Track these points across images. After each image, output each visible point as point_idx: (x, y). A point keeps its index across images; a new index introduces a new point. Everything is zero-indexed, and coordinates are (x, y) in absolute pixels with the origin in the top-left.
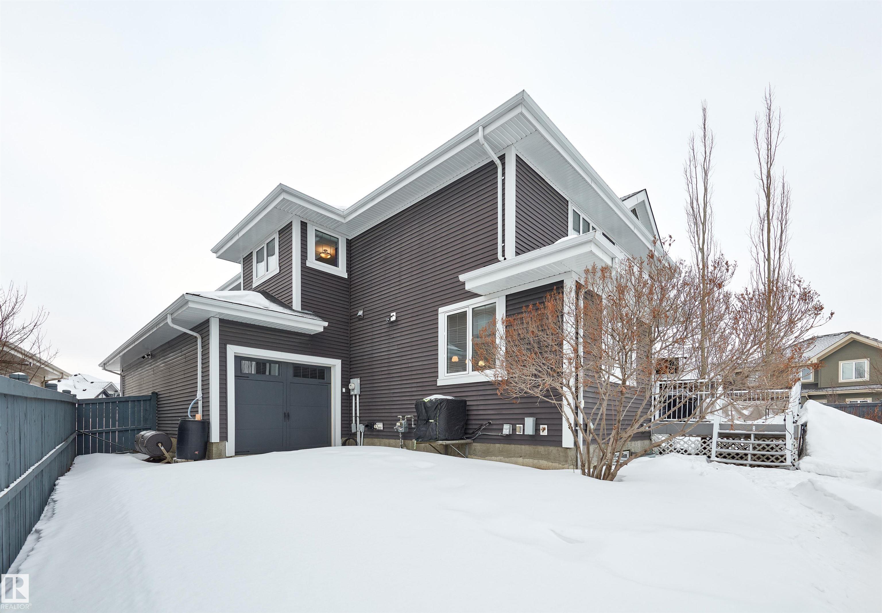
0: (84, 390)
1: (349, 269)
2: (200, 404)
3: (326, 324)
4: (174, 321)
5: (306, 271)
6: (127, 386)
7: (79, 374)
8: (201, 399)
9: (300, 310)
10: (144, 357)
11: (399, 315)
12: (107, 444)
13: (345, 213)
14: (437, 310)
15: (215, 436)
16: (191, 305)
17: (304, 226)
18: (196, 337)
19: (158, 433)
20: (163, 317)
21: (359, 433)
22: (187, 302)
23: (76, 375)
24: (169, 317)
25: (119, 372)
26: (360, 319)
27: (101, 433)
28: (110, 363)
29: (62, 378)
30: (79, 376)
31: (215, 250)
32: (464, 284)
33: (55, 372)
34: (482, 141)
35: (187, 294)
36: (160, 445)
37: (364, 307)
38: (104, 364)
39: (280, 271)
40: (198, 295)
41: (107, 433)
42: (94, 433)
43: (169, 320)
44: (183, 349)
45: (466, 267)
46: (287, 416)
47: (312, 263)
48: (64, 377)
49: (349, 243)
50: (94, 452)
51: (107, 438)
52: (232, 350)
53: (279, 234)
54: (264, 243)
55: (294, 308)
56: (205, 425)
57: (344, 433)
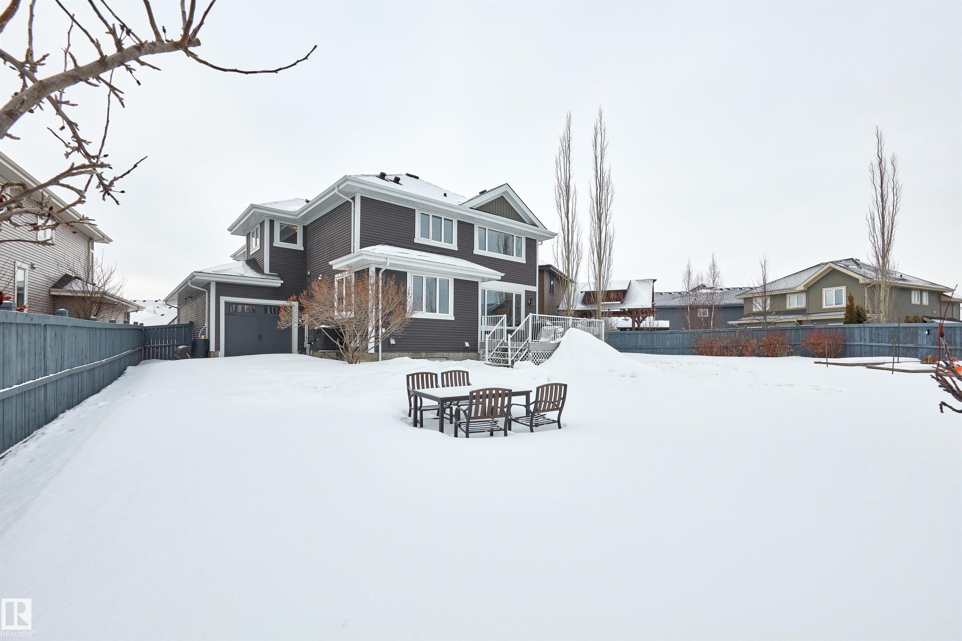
0: (162, 315)
1: (305, 245)
2: (207, 329)
3: (282, 282)
4: (192, 283)
5: (273, 249)
6: (181, 316)
7: (160, 300)
8: (207, 327)
9: (268, 273)
10: (186, 299)
11: (323, 276)
12: (161, 354)
13: (296, 213)
14: (334, 276)
15: (212, 348)
16: (196, 277)
17: (272, 222)
18: (205, 292)
19: (186, 346)
20: (186, 282)
21: (307, 348)
22: (195, 276)
23: (156, 301)
24: (189, 281)
25: (176, 306)
26: (309, 276)
27: (157, 347)
28: (169, 300)
29: (138, 310)
30: (159, 302)
31: (230, 229)
32: (331, 266)
33: (133, 307)
34: (338, 193)
35: (194, 272)
36: (187, 353)
37: (310, 269)
38: (166, 301)
39: (260, 248)
40: (201, 272)
41: (161, 347)
42: (153, 348)
43: (189, 283)
44: (203, 296)
45: (344, 253)
46: (260, 337)
47: (278, 243)
48: (140, 309)
49: (305, 228)
50: (153, 358)
51: (161, 351)
52: (223, 299)
53: (260, 225)
54: (254, 228)
55: (265, 272)
56: (207, 342)
57: (300, 348)
